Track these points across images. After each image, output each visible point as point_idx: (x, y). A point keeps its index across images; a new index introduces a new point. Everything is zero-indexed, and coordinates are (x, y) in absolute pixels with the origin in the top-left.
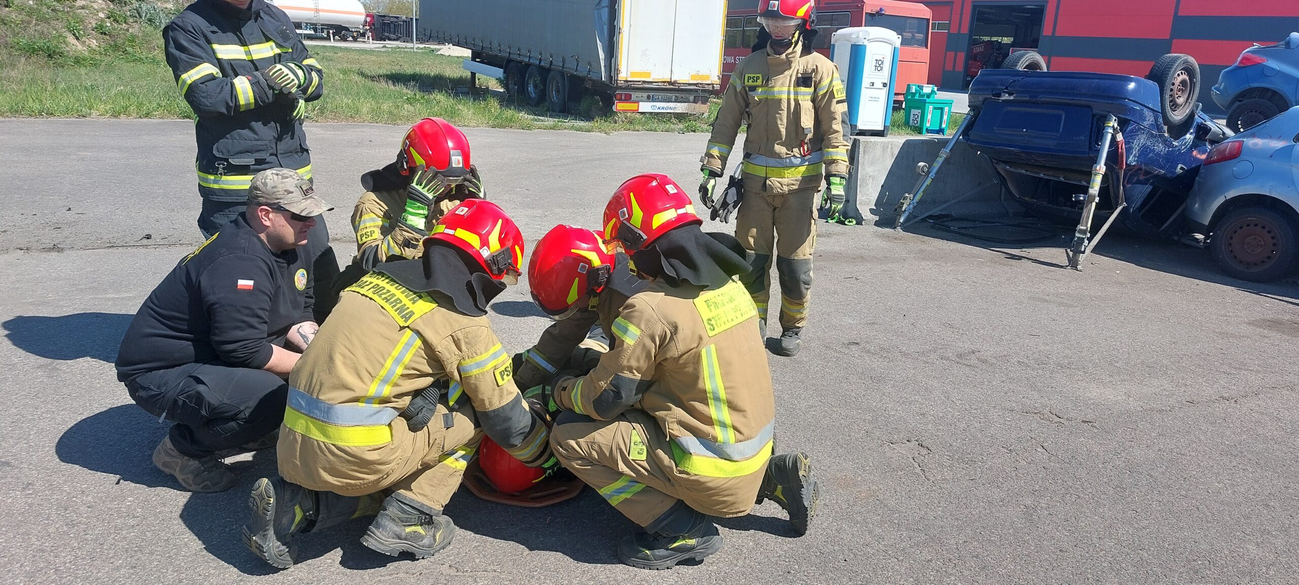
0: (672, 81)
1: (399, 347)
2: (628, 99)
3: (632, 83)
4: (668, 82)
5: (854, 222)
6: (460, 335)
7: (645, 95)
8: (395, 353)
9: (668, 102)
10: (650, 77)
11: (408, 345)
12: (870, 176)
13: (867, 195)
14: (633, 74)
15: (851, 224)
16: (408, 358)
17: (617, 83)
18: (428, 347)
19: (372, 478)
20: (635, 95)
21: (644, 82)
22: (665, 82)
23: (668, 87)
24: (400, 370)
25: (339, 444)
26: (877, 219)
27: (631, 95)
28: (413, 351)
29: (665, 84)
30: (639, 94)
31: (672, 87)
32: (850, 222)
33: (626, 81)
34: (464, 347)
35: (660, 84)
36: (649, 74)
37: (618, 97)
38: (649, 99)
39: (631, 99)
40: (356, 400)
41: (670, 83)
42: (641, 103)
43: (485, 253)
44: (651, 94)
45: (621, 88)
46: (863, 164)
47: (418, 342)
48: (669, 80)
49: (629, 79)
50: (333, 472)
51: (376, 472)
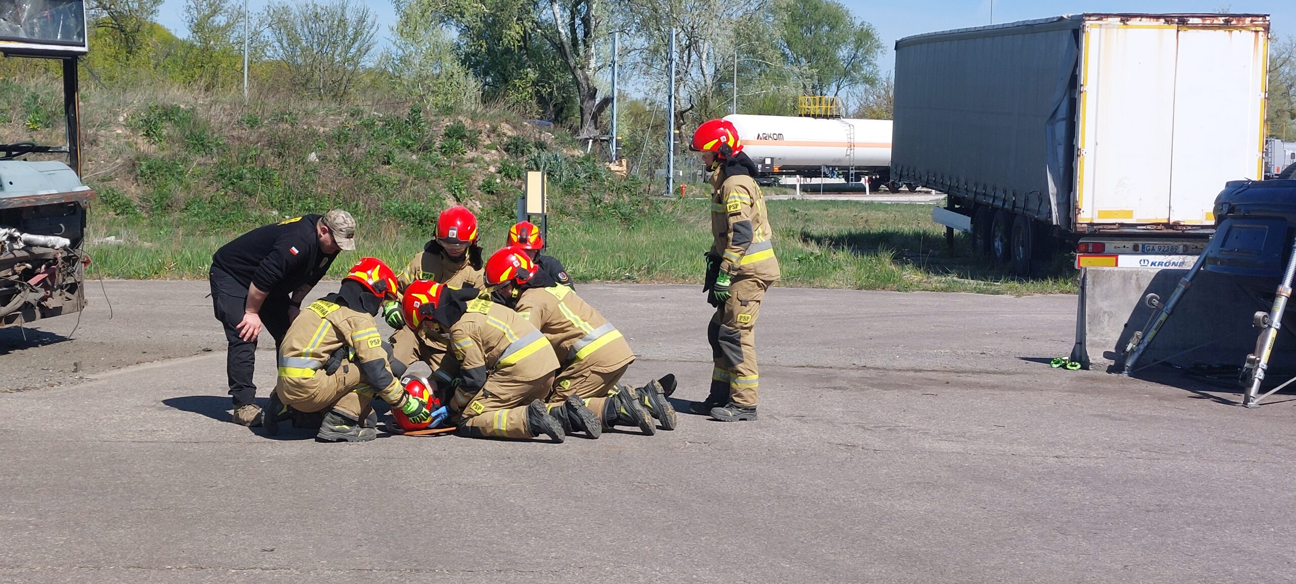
0: (1171, 222)
1: (320, 329)
2: (1099, 251)
3: (1101, 227)
4: (1163, 224)
5: (1079, 366)
6: (350, 319)
7: (1130, 244)
8: (318, 331)
9: (1170, 254)
10: (1132, 217)
11: (325, 327)
12: (1105, 313)
13: (1102, 335)
14: (1102, 214)
15: (1074, 368)
16: (324, 333)
17: (1076, 228)
18: (335, 327)
19: (305, 396)
20: (1110, 246)
21: (1122, 225)
22: (1158, 224)
23: (1165, 231)
24: (320, 340)
25: (290, 376)
26: (1112, 364)
27: (1103, 245)
28: (327, 330)
29: (1159, 227)
30: (1119, 243)
31: (1171, 231)
32: (1072, 366)
33: (1091, 224)
34: (353, 326)
35: (1149, 227)
36: (1130, 214)
37: (1083, 248)
38: (1136, 250)
39: (1104, 250)
40: (300, 355)
41: (1167, 225)
42: (1120, 257)
43: (371, 282)
44: (1140, 243)
45: (1082, 235)
46: (1093, 297)
47: (330, 324)
48: (1166, 221)
49: (1095, 221)
50: (290, 393)
51: (306, 392)
